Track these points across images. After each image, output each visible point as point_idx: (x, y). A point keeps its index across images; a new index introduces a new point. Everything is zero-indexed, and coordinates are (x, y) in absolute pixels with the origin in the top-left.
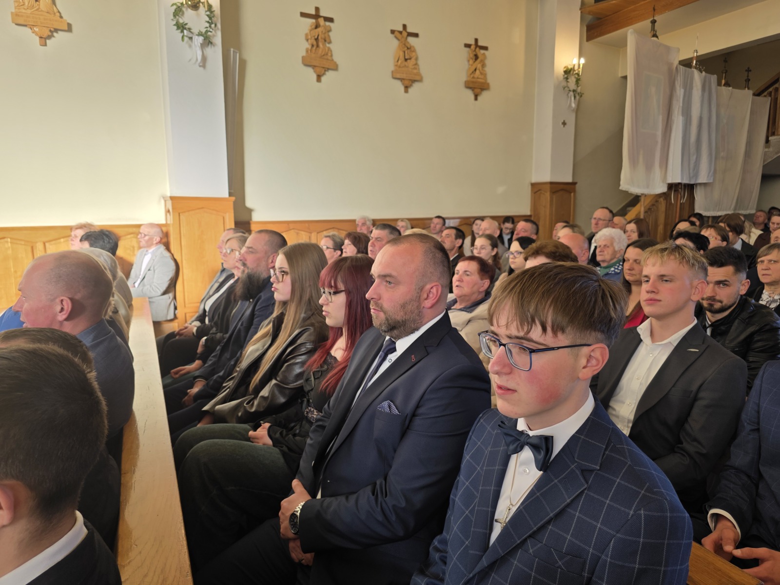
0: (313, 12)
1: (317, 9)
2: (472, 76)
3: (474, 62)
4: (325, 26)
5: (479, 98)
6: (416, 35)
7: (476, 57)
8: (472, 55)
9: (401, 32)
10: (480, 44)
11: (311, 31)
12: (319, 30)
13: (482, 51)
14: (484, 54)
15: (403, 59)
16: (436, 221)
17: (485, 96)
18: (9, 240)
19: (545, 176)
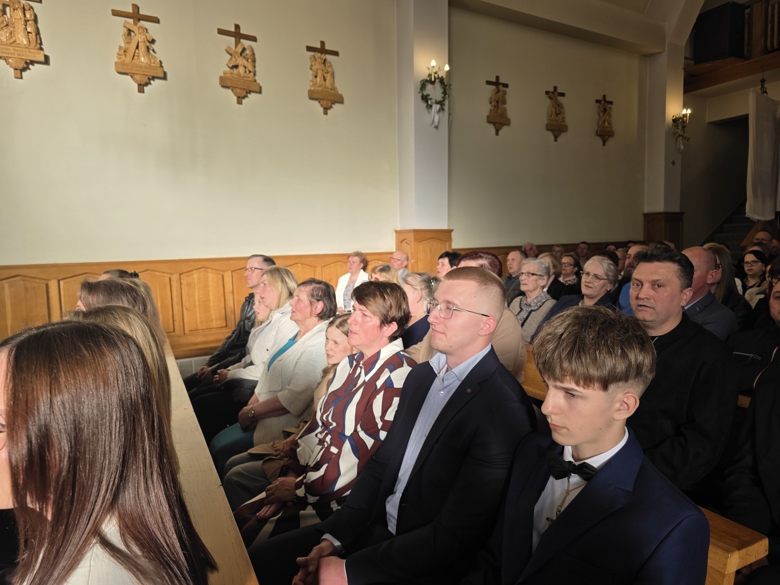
0: (494, 80)
1: (497, 78)
2: (602, 126)
3: (604, 115)
4: (502, 91)
5: (607, 143)
6: (563, 95)
7: (605, 110)
8: (602, 109)
9: (553, 93)
10: (607, 99)
11: (494, 95)
12: (500, 94)
13: (609, 106)
14: (610, 107)
15: (555, 115)
16: (583, 246)
17: (611, 142)
18: (300, 265)
19: (659, 207)
